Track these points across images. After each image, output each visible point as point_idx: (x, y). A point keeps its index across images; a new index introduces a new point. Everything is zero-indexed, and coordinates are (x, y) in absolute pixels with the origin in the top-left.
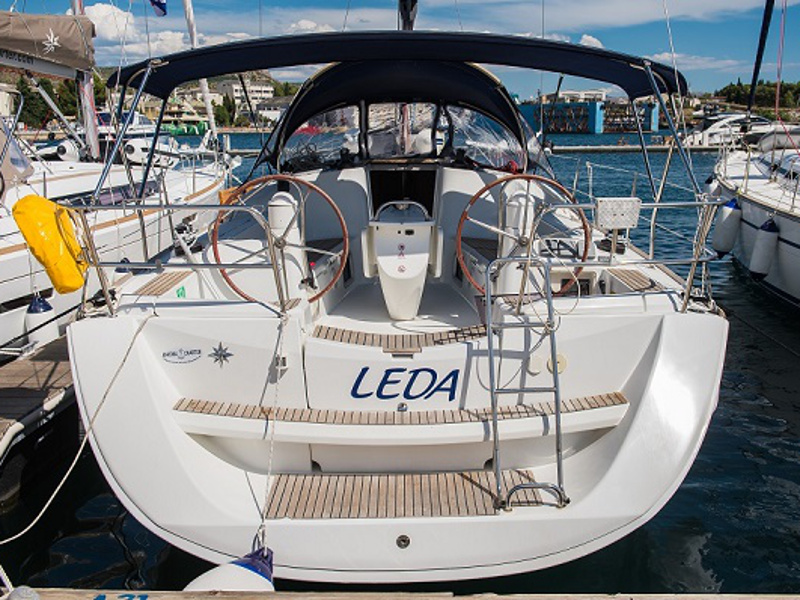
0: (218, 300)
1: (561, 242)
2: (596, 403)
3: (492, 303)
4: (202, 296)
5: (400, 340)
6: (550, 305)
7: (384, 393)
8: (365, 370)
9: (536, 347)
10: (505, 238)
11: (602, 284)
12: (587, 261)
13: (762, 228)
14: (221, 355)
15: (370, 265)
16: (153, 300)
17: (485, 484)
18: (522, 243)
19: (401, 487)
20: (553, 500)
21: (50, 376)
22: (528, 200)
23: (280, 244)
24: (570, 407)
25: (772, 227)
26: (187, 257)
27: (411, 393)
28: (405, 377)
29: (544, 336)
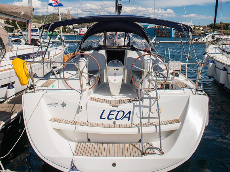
0: (63, 89)
1: (160, 73)
2: (171, 122)
3: (140, 91)
4: (59, 87)
5: (114, 102)
6: (156, 92)
7: (109, 118)
8: (104, 111)
9: (153, 105)
10: (144, 72)
11: (172, 86)
12: (168, 79)
13: (222, 70)
14: (64, 105)
15: (106, 79)
16: (46, 88)
17: (138, 147)
18: (149, 73)
19: (114, 147)
20: (159, 152)
21: (13, 108)
22: (150, 61)
23: (81, 72)
24: (164, 123)
25: (225, 69)
26: (55, 76)
27: (117, 118)
28: (115, 113)
29: (155, 101)
